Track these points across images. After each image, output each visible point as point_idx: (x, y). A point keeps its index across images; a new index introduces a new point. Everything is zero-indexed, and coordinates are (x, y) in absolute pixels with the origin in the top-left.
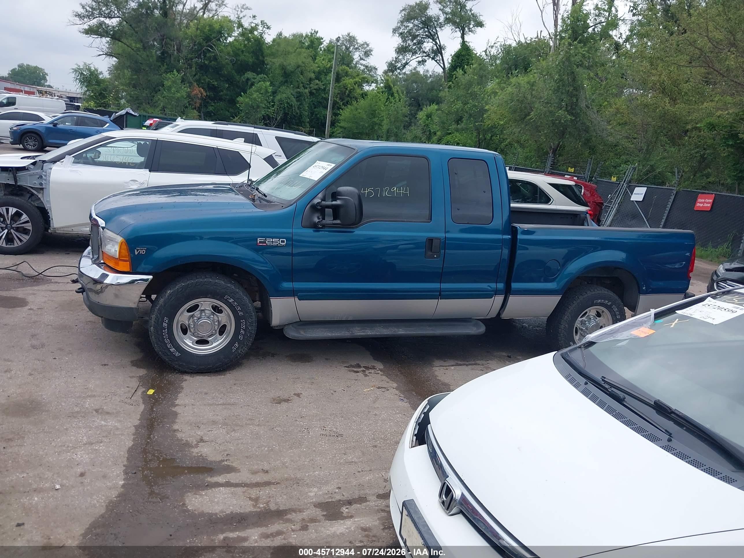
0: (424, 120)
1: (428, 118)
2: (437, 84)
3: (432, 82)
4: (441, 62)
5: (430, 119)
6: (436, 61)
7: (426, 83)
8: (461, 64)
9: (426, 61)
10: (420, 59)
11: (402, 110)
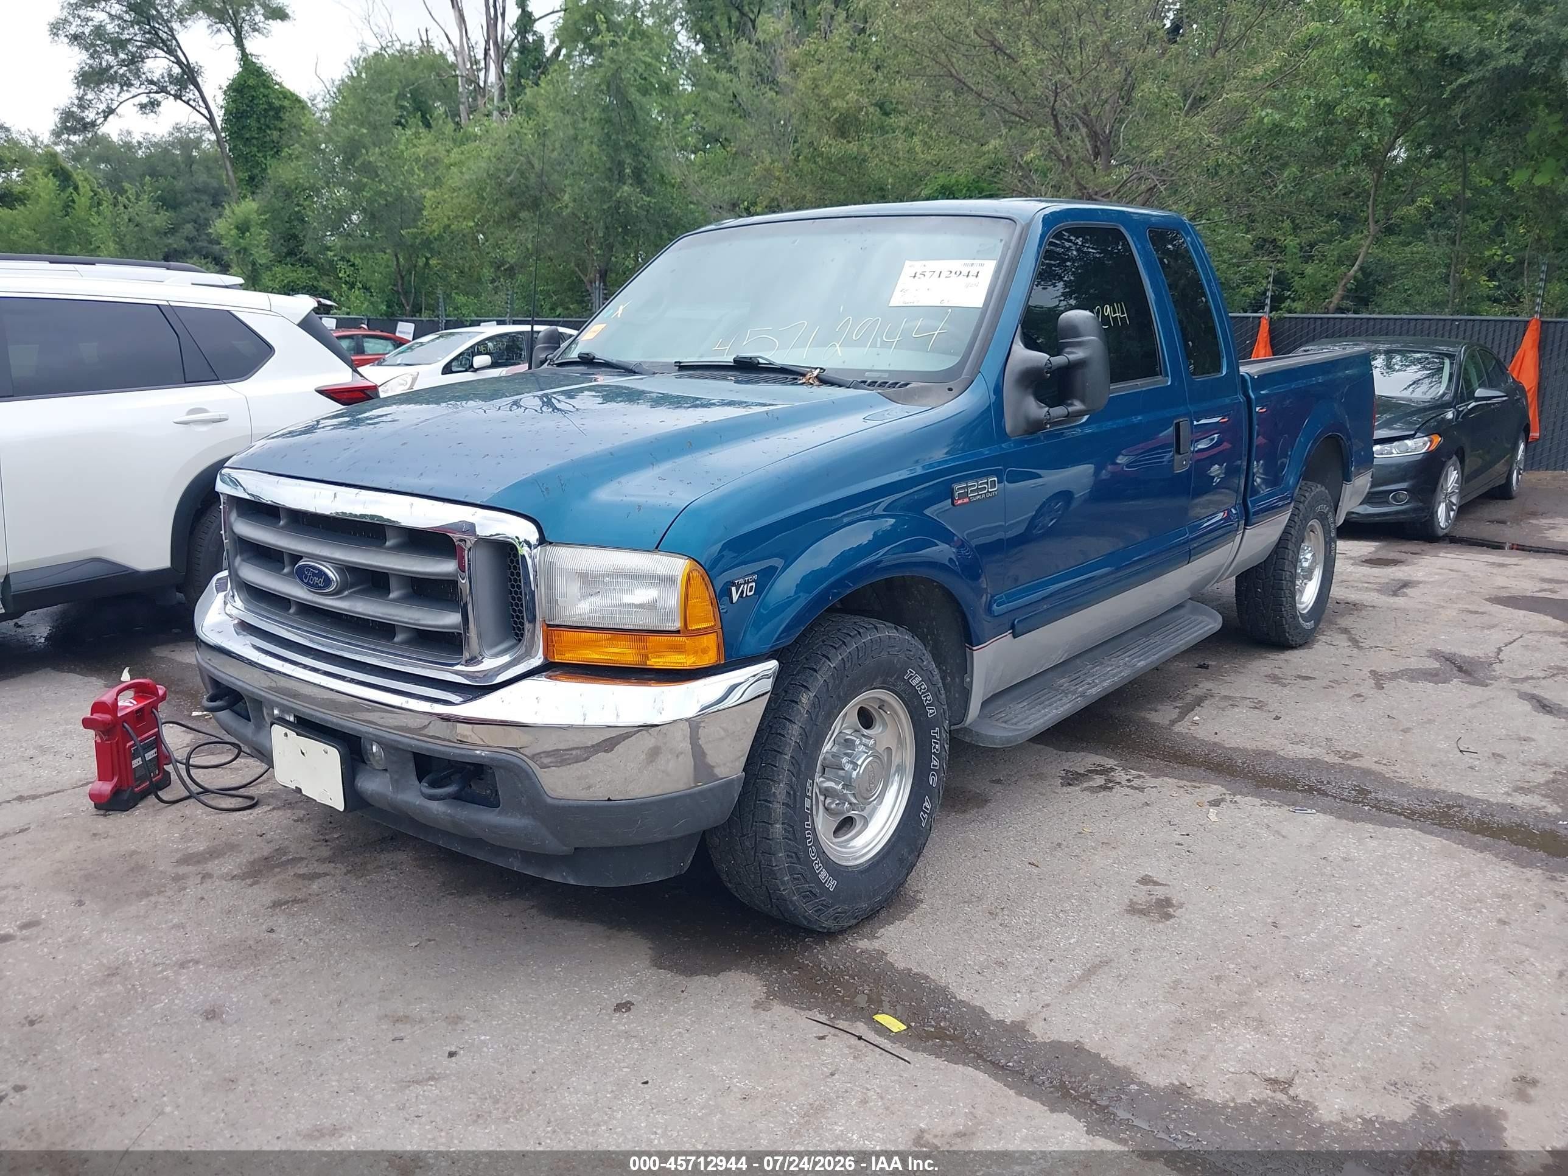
0: (232, 239)
1: (243, 233)
2: (164, 161)
3: (149, 157)
4: (201, 103)
5: (248, 234)
6: (187, 103)
7: (136, 160)
8: (252, 107)
9: (159, 104)
10: (144, 99)
11: (150, 221)
